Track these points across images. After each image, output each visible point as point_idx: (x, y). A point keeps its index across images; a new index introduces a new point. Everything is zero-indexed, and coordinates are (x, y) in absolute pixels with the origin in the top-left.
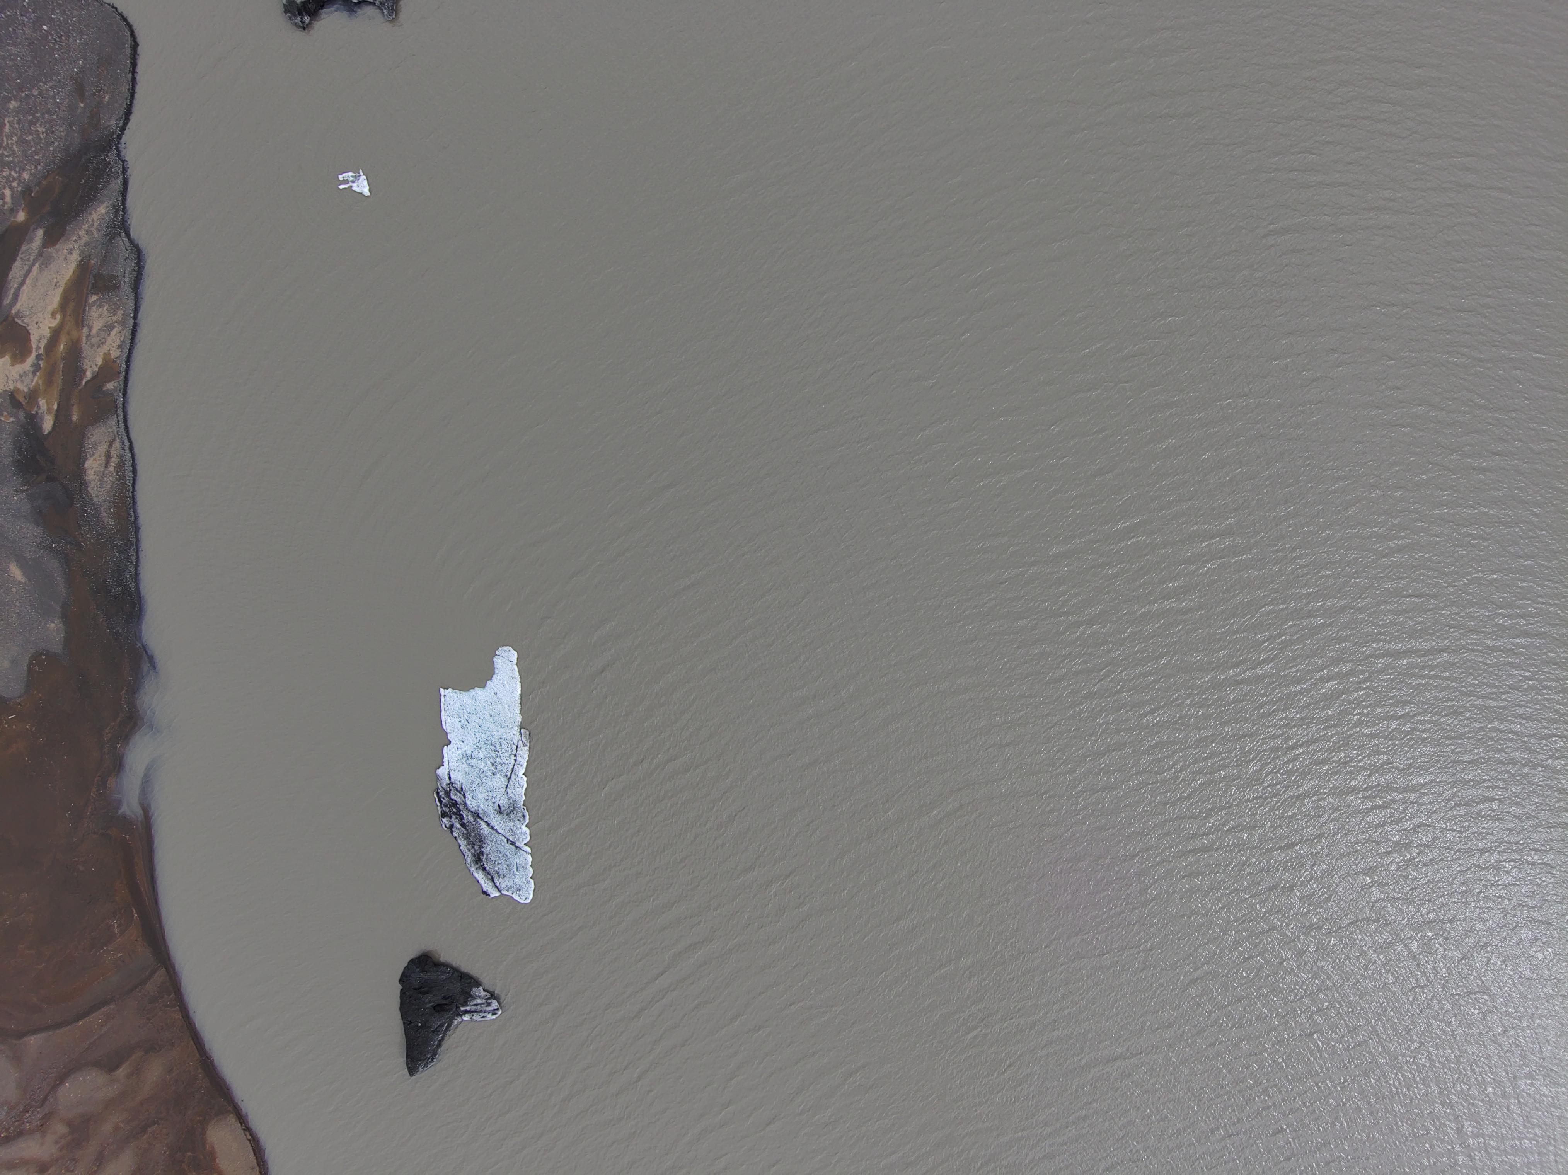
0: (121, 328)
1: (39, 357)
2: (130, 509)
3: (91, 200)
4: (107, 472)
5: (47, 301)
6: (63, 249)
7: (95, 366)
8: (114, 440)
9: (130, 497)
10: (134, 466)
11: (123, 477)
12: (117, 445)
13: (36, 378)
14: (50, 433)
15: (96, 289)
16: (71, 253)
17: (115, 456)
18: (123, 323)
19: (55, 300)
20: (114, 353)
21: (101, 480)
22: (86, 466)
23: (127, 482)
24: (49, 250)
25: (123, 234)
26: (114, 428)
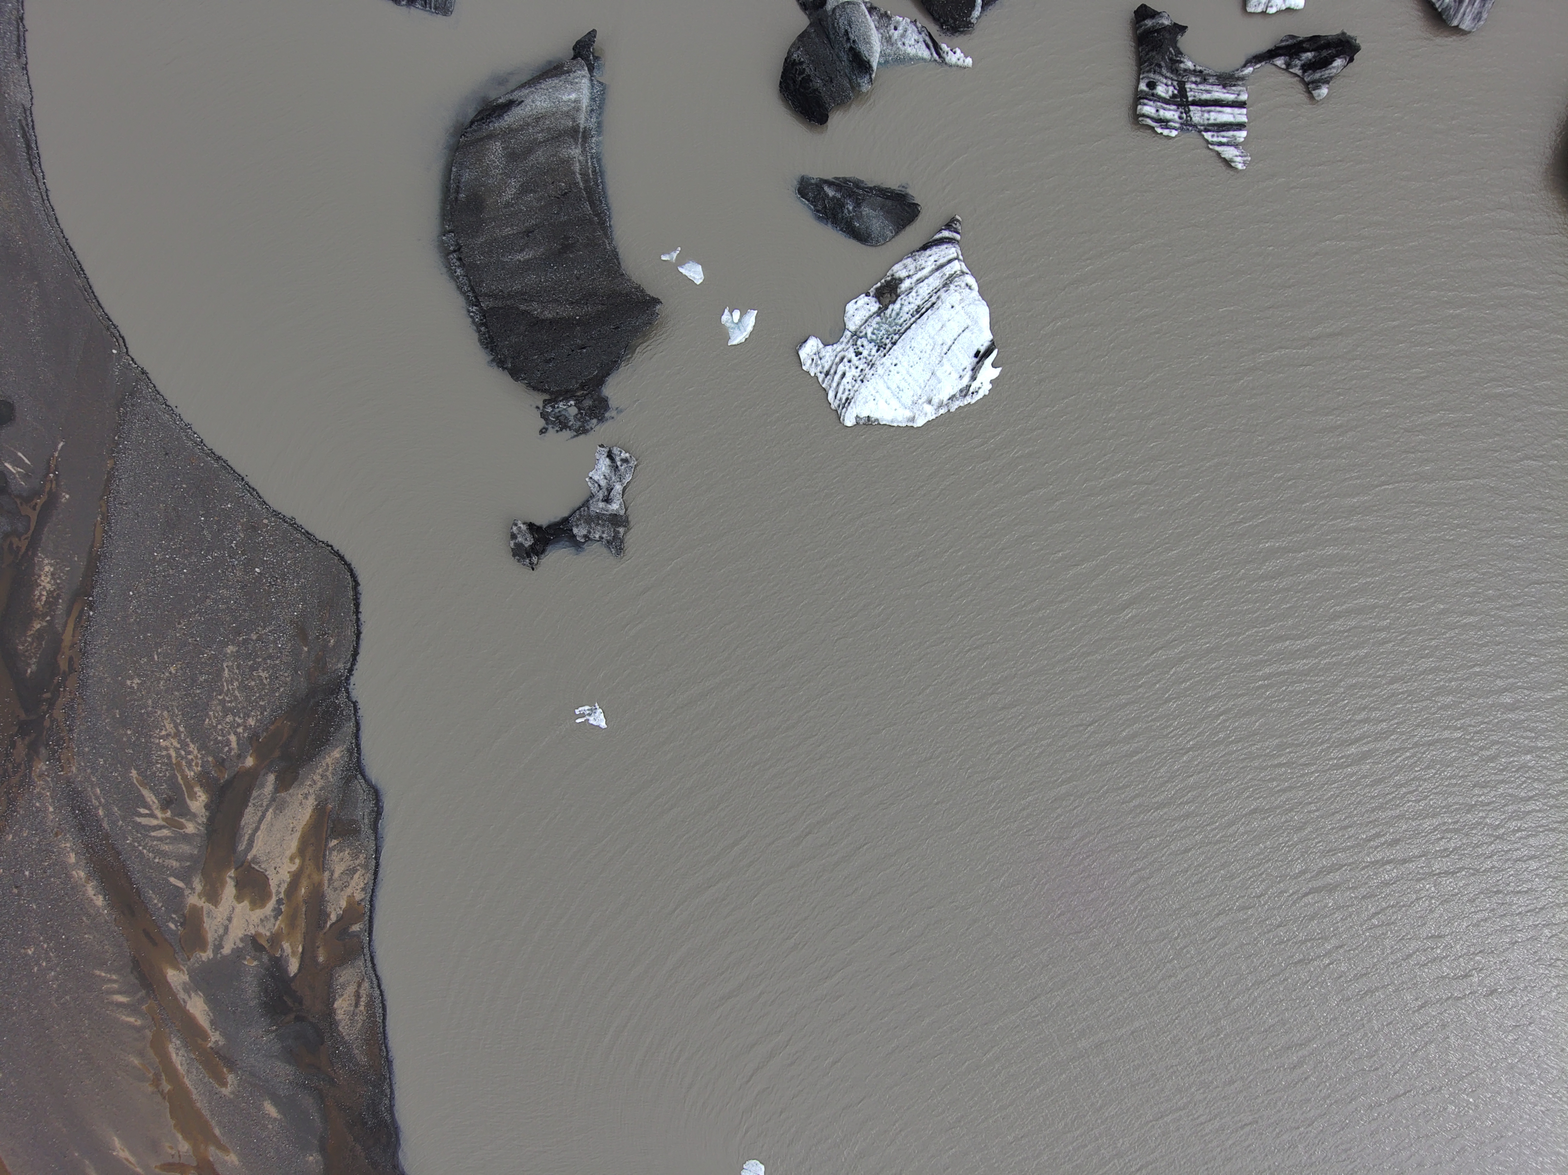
0: (363, 872)
1: (279, 902)
2: (382, 1044)
3: (323, 744)
4: (357, 1011)
5: (285, 847)
6: (298, 794)
7: (339, 909)
8: (363, 980)
9: (381, 1033)
10: (383, 1002)
11: (373, 1015)
12: (366, 985)
13: (278, 922)
14: (295, 975)
15: (335, 833)
16: (306, 798)
17: (365, 996)
18: (366, 866)
19: (293, 844)
20: (358, 896)
21: (351, 1020)
22: (335, 1006)
23: (378, 1019)
24: (283, 794)
25: (359, 776)
26: (362, 968)
